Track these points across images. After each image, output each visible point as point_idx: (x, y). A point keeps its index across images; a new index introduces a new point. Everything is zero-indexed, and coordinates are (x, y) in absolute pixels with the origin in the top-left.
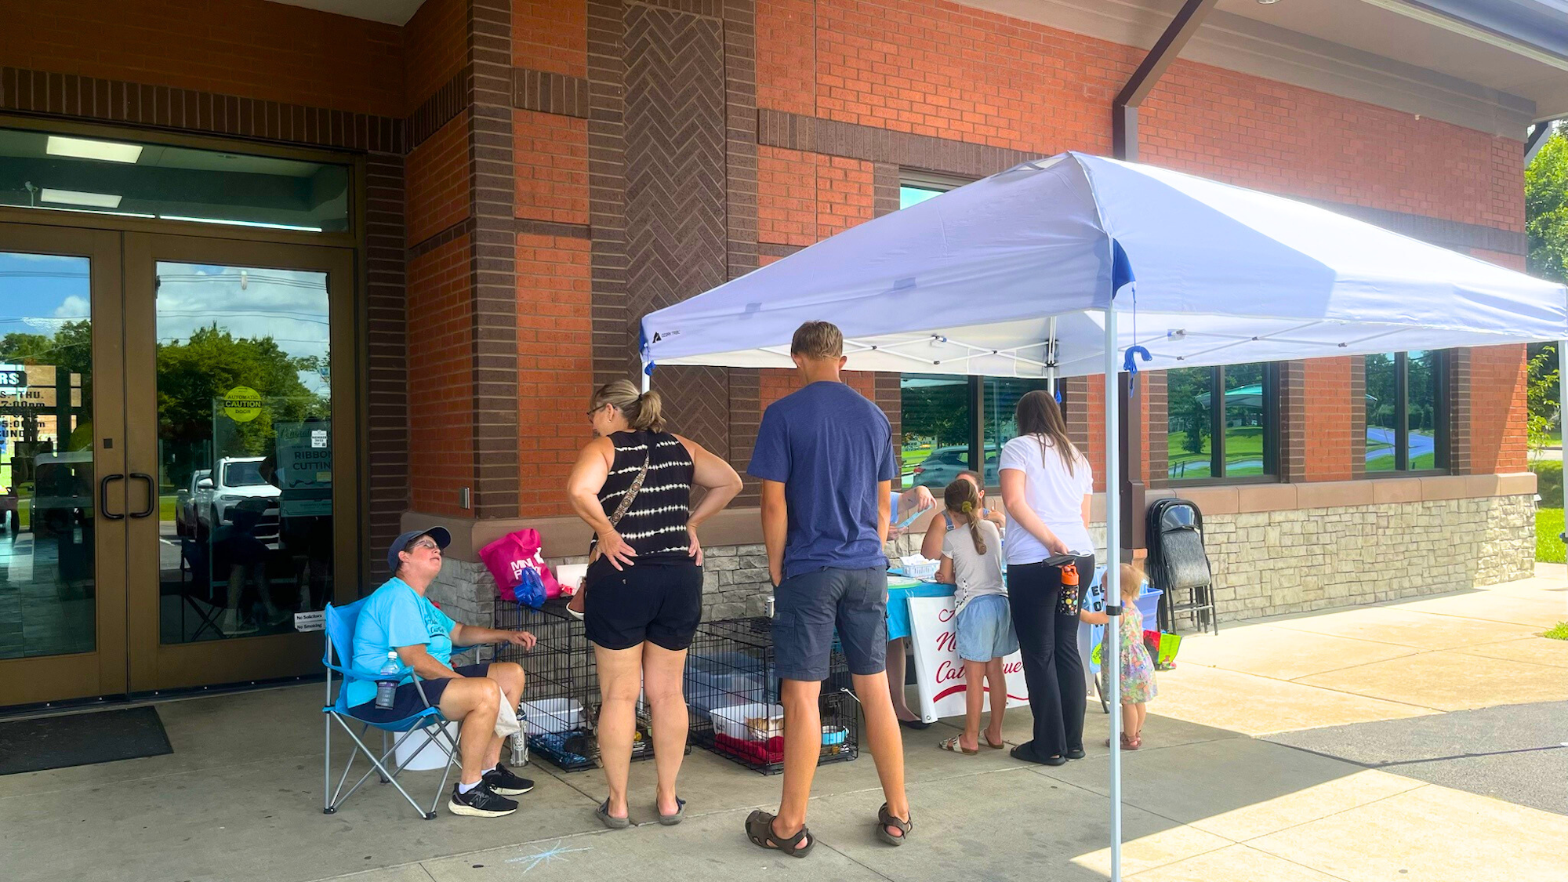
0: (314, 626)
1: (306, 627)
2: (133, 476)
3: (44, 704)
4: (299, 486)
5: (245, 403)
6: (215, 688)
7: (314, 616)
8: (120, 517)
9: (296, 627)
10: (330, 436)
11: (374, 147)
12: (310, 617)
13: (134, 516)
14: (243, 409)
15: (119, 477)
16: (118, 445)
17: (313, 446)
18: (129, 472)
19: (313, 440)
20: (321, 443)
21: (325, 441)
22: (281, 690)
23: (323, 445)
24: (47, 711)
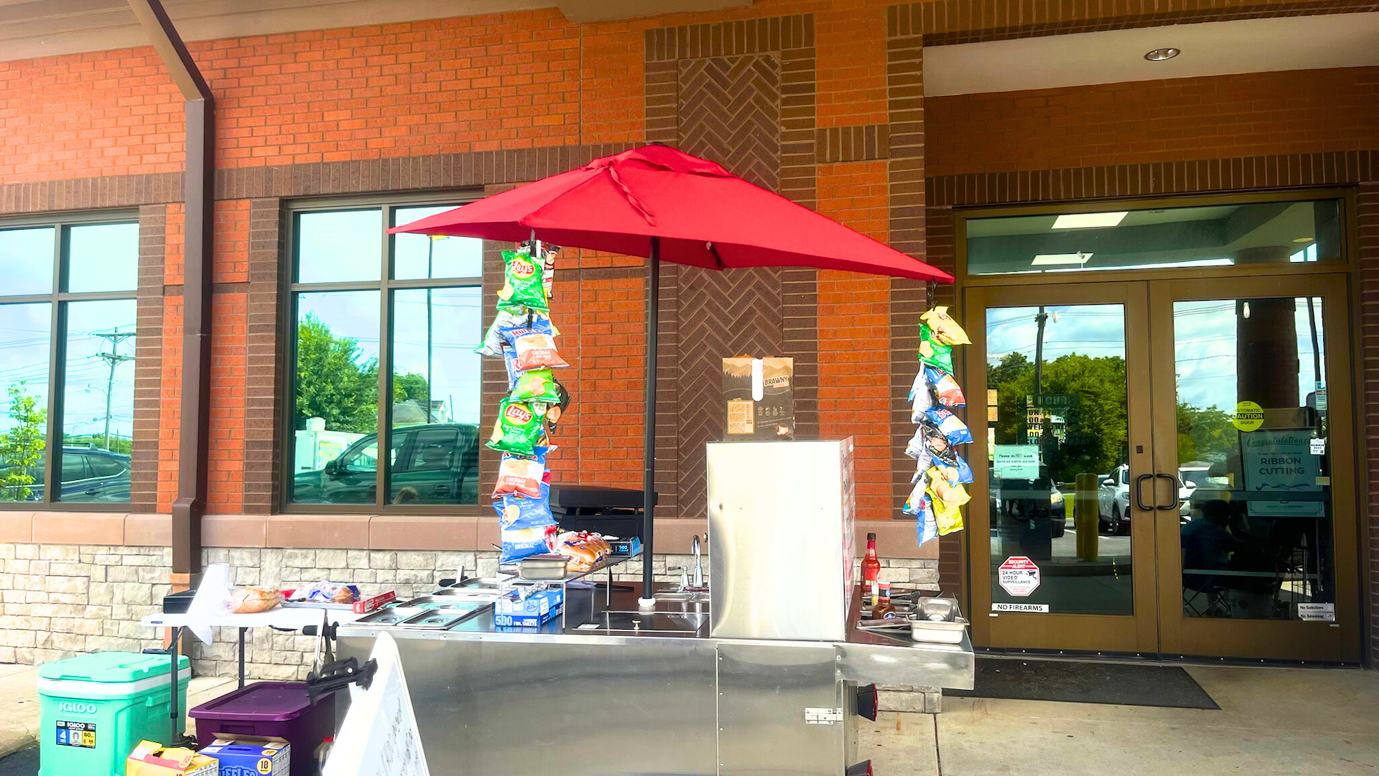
0: (1316, 616)
1: (1309, 616)
2: (1159, 476)
3: (1096, 653)
4: (1265, 489)
5: (1249, 415)
6: (1230, 660)
7: (1316, 608)
8: (1151, 508)
9: (1300, 616)
10: (1327, 446)
11: (1365, 178)
12: (1312, 608)
13: (1160, 508)
14: (1248, 420)
15: (1150, 476)
16: (1147, 451)
17: (1312, 453)
18: (1156, 473)
19: (1312, 448)
20: (1319, 450)
21: (1323, 448)
22: (1288, 671)
23: (1322, 452)
24: (1099, 658)
